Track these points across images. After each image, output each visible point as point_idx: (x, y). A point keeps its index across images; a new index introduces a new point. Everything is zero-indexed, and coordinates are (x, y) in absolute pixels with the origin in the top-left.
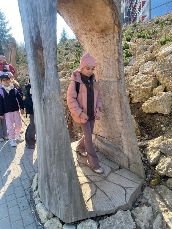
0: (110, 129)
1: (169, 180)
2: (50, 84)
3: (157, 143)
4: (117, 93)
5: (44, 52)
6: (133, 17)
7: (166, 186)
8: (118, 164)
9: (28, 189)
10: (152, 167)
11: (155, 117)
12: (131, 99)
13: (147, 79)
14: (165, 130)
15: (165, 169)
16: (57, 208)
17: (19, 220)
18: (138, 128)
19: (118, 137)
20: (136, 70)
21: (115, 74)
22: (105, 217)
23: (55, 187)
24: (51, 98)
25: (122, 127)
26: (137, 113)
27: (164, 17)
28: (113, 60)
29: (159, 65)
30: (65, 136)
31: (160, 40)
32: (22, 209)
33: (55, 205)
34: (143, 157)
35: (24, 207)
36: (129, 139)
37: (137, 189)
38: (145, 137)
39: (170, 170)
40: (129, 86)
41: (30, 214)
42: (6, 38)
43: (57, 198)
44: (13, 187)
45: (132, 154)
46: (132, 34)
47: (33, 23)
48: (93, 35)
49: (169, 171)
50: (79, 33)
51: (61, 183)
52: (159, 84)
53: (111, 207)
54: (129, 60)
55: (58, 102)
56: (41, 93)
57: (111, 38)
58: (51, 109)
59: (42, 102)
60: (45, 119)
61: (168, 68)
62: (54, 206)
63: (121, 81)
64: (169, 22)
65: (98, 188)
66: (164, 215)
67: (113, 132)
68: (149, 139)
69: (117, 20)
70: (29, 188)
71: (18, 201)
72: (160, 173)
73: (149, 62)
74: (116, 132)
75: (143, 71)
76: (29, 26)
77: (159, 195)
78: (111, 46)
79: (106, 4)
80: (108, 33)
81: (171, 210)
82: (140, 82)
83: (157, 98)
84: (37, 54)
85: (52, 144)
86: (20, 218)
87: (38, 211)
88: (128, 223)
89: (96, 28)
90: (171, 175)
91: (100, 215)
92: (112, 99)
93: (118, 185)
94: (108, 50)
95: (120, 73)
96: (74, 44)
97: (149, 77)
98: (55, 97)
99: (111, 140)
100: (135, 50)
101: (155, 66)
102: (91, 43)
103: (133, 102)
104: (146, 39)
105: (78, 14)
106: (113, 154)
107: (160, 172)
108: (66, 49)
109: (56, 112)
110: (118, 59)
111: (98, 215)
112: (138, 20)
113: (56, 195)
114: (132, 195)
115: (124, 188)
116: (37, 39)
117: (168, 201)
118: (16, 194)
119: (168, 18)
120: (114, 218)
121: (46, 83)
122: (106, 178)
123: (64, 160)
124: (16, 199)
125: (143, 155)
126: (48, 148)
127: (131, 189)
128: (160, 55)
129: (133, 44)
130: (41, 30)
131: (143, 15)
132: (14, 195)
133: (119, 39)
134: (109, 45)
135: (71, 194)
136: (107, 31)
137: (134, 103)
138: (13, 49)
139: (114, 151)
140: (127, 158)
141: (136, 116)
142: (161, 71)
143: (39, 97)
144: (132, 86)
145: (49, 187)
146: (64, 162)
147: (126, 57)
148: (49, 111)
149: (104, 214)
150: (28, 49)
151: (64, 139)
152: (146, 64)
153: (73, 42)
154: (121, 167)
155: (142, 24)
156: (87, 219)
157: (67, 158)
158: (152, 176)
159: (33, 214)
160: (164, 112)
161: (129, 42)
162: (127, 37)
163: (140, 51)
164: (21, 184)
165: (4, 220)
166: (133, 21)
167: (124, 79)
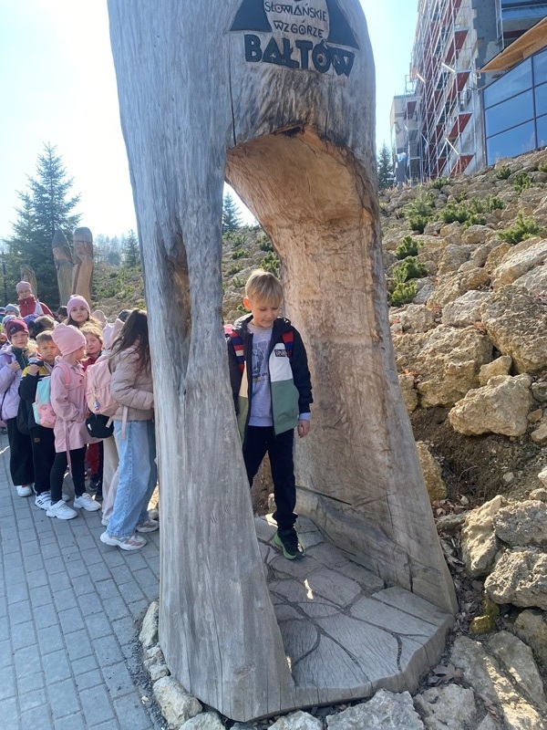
0: (358, 474)
1: (521, 615)
2: (202, 353)
3: (488, 515)
4: (373, 376)
5: (191, 278)
6: (435, 160)
7: (516, 635)
8: (381, 574)
9: (129, 643)
10: (475, 584)
11: (486, 446)
12: (420, 396)
13: (464, 342)
14: (513, 480)
15: (508, 584)
16: (212, 683)
17: (109, 720)
18: (439, 477)
19: (380, 498)
20: (436, 317)
21: (368, 328)
22: (341, 708)
23: (208, 623)
24: (205, 387)
25: (391, 468)
26: (437, 435)
27: (525, 161)
28: (361, 293)
29: (494, 302)
30: (236, 484)
31: (508, 231)
32: (114, 693)
33: (206, 674)
34: (452, 555)
35: (120, 688)
36: (408, 501)
37: (431, 640)
38: (459, 503)
39: (521, 585)
40: (414, 360)
41: (137, 707)
42: (62, 226)
43: (213, 656)
44: (89, 638)
45: (419, 542)
46: (430, 211)
47: (167, 213)
48: (311, 232)
49: (518, 589)
50: (274, 224)
51: (225, 610)
52: (498, 353)
53: (357, 679)
54: (415, 287)
55: (221, 395)
56: (180, 376)
57: (354, 239)
58: (202, 414)
59: (182, 397)
60: (188, 440)
61: (519, 309)
62: (204, 677)
63: (381, 345)
64: (539, 174)
65: (325, 634)
66: (507, 709)
67: (367, 484)
68: (470, 507)
69: (368, 198)
70: (133, 641)
71: (105, 674)
72: (495, 595)
73: (471, 293)
74: (374, 484)
75: (453, 319)
76: (155, 219)
77: (495, 658)
78: (355, 258)
79: (339, 162)
80: (346, 228)
81: (527, 699)
82: (444, 349)
83: (488, 391)
84: (172, 281)
85: (203, 506)
86: (112, 716)
87: (161, 697)
88: (404, 723)
89: (316, 214)
90: (525, 600)
91: (329, 700)
92: (361, 394)
93: (380, 627)
94: (347, 269)
95: (379, 324)
96: (259, 242)
97: (468, 336)
98: (214, 385)
99: (361, 508)
100: (435, 257)
101: (484, 306)
102: (305, 250)
103: (426, 406)
104: (469, 225)
105: (272, 183)
106: (368, 546)
107: (496, 592)
108: (235, 257)
109: (215, 423)
110: (373, 291)
111: (324, 701)
112: (449, 167)
113: (211, 647)
114: (417, 655)
115: (397, 636)
116: (174, 249)
117: (520, 673)
118: (98, 657)
119: (537, 164)
120: (366, 710)
121: (194, 350)
122: (346, 610)
123: (234, 547)
124: (99, 668)
125: (451, 551)
126: (192, 516)
127: (416, 638)
128: (500, 274)
129: (432, 241)
130: (184, 229)
131: (465, 154)
132: (92, 658)
133: (375, 242)
134: (351, 257)
135: (250, 639)
136: (344, 223)
137: (428, 409)
138: (84, 258)
139: (371, 538)
140: (404, 556)
141: (435, 443)
142: (499, 319)
143: (174, 386)
144: (421, 359)
145: (192, 624)
146: (234, 552)
147: (408, 279)
148: (198, 419)
149: (340, 698)
150: (150, 271)
151: (233, 490)
152: (462, 300)
153: (254, 236)
154: (390, 582)
155: (459, 181)
156: (294, 711)
157: (241, 541)
158: (476, 606)
159: (145, 706)
160: (508, 429)
161: (420, 236)
162: (415, 221)
163: (448, 262)
164: (110, 631)
165: (69, 720)
166: (435, 172)
167: (391, 339)
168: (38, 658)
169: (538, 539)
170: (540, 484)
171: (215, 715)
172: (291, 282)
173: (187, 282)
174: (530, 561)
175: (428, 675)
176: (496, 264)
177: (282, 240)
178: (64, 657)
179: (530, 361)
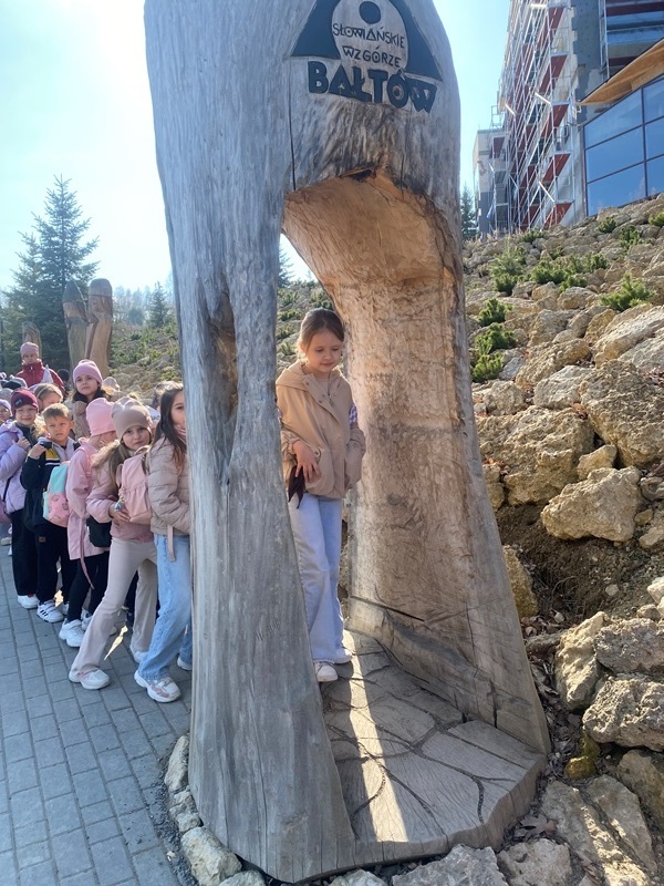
0: (433, 585)
1: (626, 756)
2: (250, 435)
3: (587, 635)
4: (452, 466)
5: (239, 346)
6: (526, 207)
7: (620, 780)
8: (459, 705)
9: (152, 787)
10: (571, 718)
11: (586, 553)
12: (507, 490)
13: (560, 427)
14: (617, 593)
15: (611, 719)
16: (254, 836)
17: (127, 880)
18: (530, 589)
19: (459, 613)
20: (527, 396)
21: (447, 409)
22: (410, 866)
23: (251, 762)
24: (253, 477)
25: (472, 577)
26: (527, 539)
27: (633, 212)
28: (439, 367)
29: (596, 380)
30: (288, 594)
31: (612, 295)
32: (134, 847)
33: (248, 824)
34: (544, 683)
35: (140, 842)
36: (492, 618)
37: (518, 786)
38: (553, 621)
39: (627, 720)
40: (501, 448)
41: (161, 864)
42: (74, 277)
43: (256, 801)
44: (103, 779)
45: (505, 667)
46: (519, 269)
47: (211, 268)
48: (380, 293)
49: (622, 725)
50: (336, 283)
51: (271, 746)
52: (600, 442)
53: (429, 832)
54: (502, 360)
55: (273, 487)
56: (223, 462)
57: (431, 304)
58: (248, 509)
59: (224, 488)
60: (230, 538)
61: (626, 390)
62: (245, 828)
63: (463, 429)
64: (649, 228)
66: (609, 870)
67: (444, 597)
68: (566, 626)
69: (449, 254)
70: (157, 784)
71: (122, 824)
72: (596, 732)
73: (569, 368)
74: (451, 596)
75: (547, 399)
76: (197, 274)
77: (595, 808)
78: (432, 325)
79: (416, 212)
80: (423, 289)
81: (633, 857)
82: (536, 435)
83: (589, 487)
84: (215, 348)
85: (247, 620)
86: (131, 875)
87: (191, 853)
89: (388, 272)
90: (630, 739)
91: (396, 857)
92: (438, 487)
93: (457, 769)
94: (423, 338)
95: (460, 404)
97: (565, 420)
98: (263, 474)
99: (436, 625)
100: (526, 325)
101: (584, 385)
102: (372, 314)
103: (515, 503)
104: (566, 287)
105: (335, 234)
106: (443, 670)
107: (596, 728)
108: (285, 319)
109: (264, 520)
110: (454, 365)
111: (390, 858)
112: (542, 216)
113: (254, 791)
114: (502, 803)
115: (477, 780)
116: (218, 311)
117: (624, 826)
118: (114, 804)
119: (647, 216)
120: (440, 869)
121: (240, 431)
122: (417, 748)
123: (284, 670)
124: (115, 816)
125: (543, 678)
126: (234, 632)
127: (501, 783)
128: (604, 347)
129: (521, 305)
130: (232, 288)
131: (562, 202)
132: (106, 804)
133: (457, 307)
134: (428, 325)
135: (302, 782)
136: (421, 284)
137: (516, 507)
139: (447, 661)
140: (487, 683)
141: (525, 548)
142: (602, 400)
143: (215, 475)
144: (508, 447)
145: (231, 763)
146: (284, 676)
147: (493, 350)
148: (243, 514)
149: (409, 854)
150: (189, 336)
151: (285, 601)
152: (556, 377)
153: (308, 294)
154: (470, 715)
155: (554, 233)
156: (353, 870)
157: (292, 662)
158: (572, 745)
159: (171, 864)
160: (612, 533)
161: (508, 298)
162: (502, 280)
163: (542, 331)
164: (129, 772)
165: (79, 880)
166: (526, 222)
167: (474, 423)
168: (40, 803)
169: (647, 665)
170: (650, 599)
171: (258, 875)
172: (356, 352)
173: (233, 349)
174: (637, 691)
175: (514, 828)
176: (599, 335)
177: (346, 302)
178: (72, 803)
179: (638, 452)
